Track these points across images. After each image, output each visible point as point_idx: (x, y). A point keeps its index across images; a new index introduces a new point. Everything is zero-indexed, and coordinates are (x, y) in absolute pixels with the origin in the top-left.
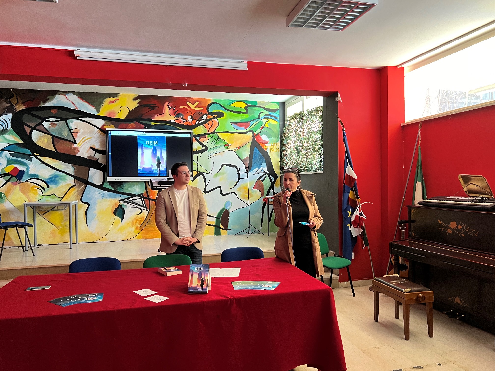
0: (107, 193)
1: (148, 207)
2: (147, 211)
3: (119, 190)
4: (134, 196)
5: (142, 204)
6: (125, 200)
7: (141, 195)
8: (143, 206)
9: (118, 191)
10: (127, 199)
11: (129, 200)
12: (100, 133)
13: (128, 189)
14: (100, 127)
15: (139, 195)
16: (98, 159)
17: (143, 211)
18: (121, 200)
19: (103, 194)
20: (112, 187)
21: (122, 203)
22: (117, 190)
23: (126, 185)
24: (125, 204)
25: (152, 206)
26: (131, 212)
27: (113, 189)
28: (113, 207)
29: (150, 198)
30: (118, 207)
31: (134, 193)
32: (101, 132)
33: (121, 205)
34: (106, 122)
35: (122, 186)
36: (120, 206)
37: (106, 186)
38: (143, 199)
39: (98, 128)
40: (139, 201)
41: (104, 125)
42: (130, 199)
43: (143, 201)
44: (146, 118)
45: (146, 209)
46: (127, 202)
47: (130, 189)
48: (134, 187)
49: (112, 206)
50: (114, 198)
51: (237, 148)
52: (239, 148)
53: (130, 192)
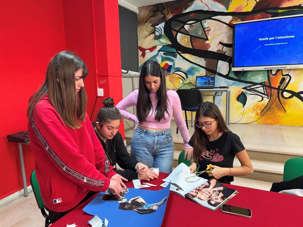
0: (232, 82)
1: (269, 95)
2: (268, 98)
3: (242, 79)
4: (256, 84)
5: (263, 92)
6: (247, 88)
7: (263, 84)
8: (264, 94)
9: (242, 80)
10: (249, 87)
11: (252, 88)
12: (228, 28)
13: (250, 78)
14: (228, 23)
15: (261, 84)
16: (226, 52)
17: (264, 98)
18: (244, 88)
19: (229, 82)
20: (237, 76)
21: (244, 91)
22: (240, 79)
23: (249, 74)
24: (247, 91)
25: (273, 94)
26: (252, 99)
27: (237, 78)
28: (236, 94)
29: (272, 86)
30: (241, 94)
31: (256, 82)
33: (243, 92)
34: (233, 17)
35: (245, 75)
36: (243, 93)
37: (232, 75)
38: (264, 87)
39: (226, 24)
40: (261, 89)
41: (232, 21)
42: (252, 87)
43: (265, 89)
44: (273, 6)
45: (267, 97)
46: (249, 90)
47: (252, 78)
48: (256, 75)
49: (235, 93)
50: (238, 86)
53: (253, 81)
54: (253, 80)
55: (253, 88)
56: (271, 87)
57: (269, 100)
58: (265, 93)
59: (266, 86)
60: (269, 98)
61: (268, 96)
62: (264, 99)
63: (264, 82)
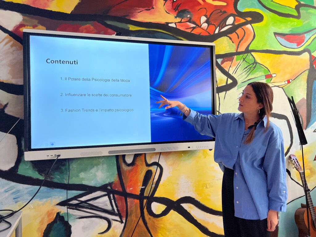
0: (27, 189)
1: (124, 214)
2: (122, 222)
3: (57, 178)
4: (90, 189)
5: (109, 208)
6: (71, 203)
7: (109, 188)
8: (112, 213)
9: (55, 180)
10: (75, 198)
11: (82, 202)
12: (11, 43)
13: (78, 176)
14: (10, 29)
15: (103, 188)
16: (6, 106)
17: (114, 224)
18: (62, 204)
19: (18, 191)
20: (40, 172)
21: (63, 210)
22: (52, 178)
23: (74, 166)
24: (71, 211)
25: (132, 211)
26: (84, 228)
27: (41, 178)
28: (42, 222)
29: (128, 191)
30: (55, 221)
31: (92, 183)
32: (13, 41)
33: (61, 214)
34: (26, 18)
35: (63, 168)
36: (59, 218)
37: (25, 170)
38: (111, 195)
39: (5, 30)
40: (104, 202)
41: (22, 25)
42: (83, 199)
43: (113, 201)
44: (119, 14)
45: (119, 219)
46: (77, 207)
47: (82, 175)
48: (91, 168)
49: (38, 221)
50: (45, 200)
51: (286, 82)
52: (289, 82)
53: (84, 183)
54: (83, 179)
55: (85, 202)
56: (125, 195)
57: (123, 225)
58: (113, 209)
59: (114, 192)
60: (124, 221)
61: (121, 218)
62: (113, 226)
63: (110, 184)
